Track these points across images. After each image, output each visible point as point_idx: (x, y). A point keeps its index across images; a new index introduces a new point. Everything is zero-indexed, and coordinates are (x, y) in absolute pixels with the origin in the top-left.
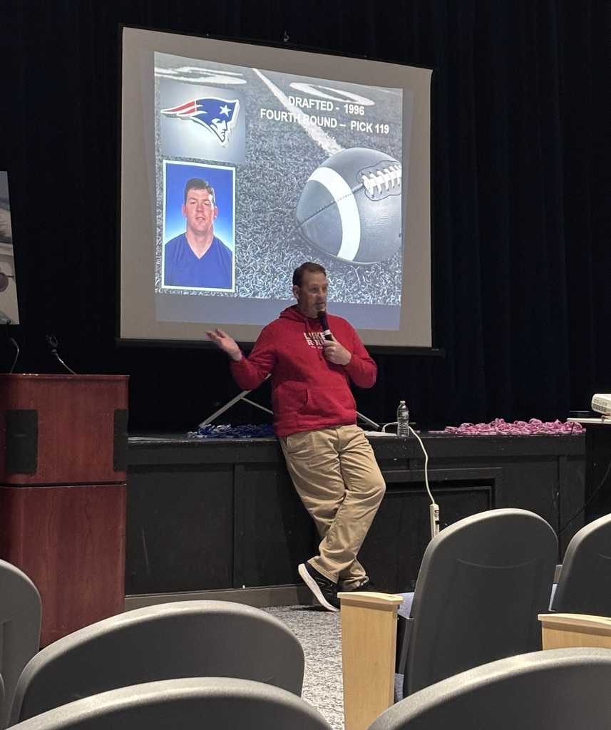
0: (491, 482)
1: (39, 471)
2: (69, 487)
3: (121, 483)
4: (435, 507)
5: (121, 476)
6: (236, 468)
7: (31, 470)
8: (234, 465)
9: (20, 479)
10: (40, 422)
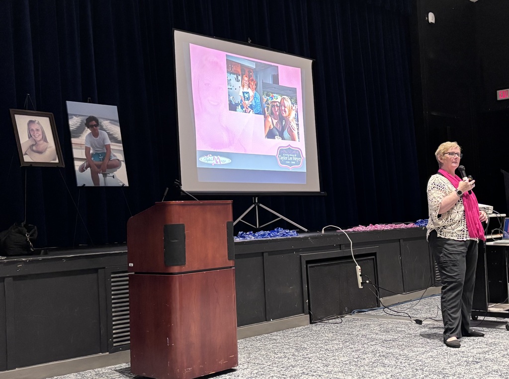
0: (375, 254)
1: (187, 263)
2: (205, 272)
3: (231, 267)
4: (358, 267)
5: (231, 263)
6: (264, 254)
7: (183, 263)
8: (263, 253)
9: (176, 269)
10: (186, 232)
